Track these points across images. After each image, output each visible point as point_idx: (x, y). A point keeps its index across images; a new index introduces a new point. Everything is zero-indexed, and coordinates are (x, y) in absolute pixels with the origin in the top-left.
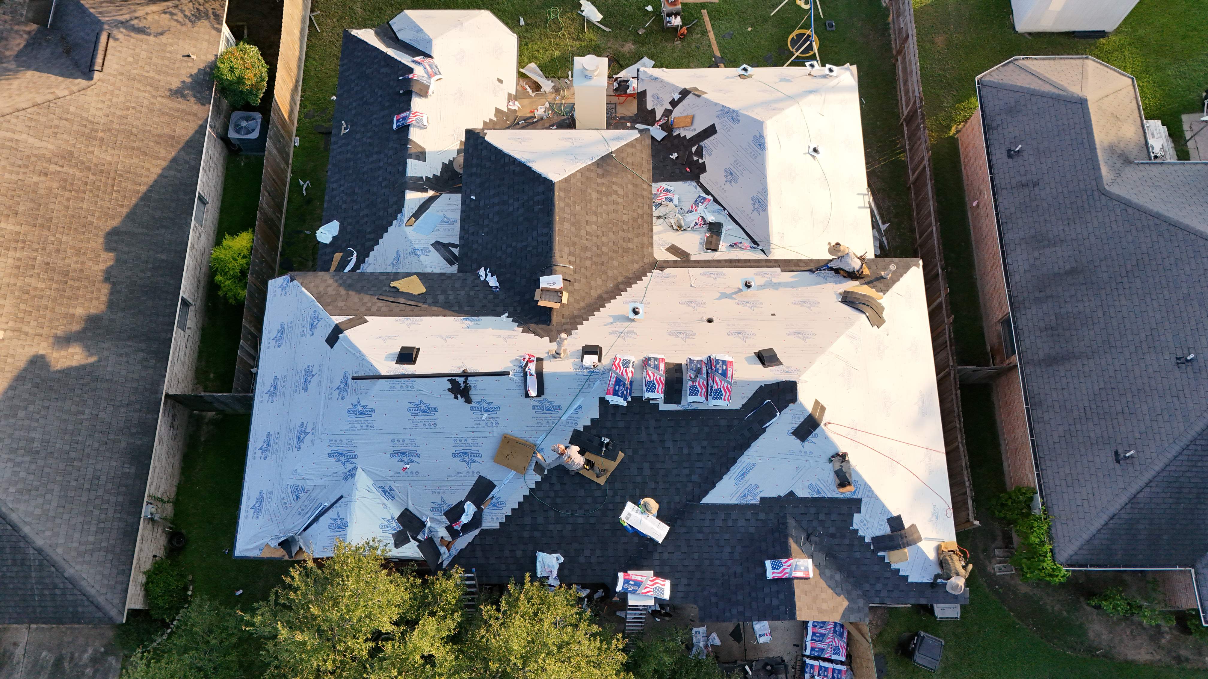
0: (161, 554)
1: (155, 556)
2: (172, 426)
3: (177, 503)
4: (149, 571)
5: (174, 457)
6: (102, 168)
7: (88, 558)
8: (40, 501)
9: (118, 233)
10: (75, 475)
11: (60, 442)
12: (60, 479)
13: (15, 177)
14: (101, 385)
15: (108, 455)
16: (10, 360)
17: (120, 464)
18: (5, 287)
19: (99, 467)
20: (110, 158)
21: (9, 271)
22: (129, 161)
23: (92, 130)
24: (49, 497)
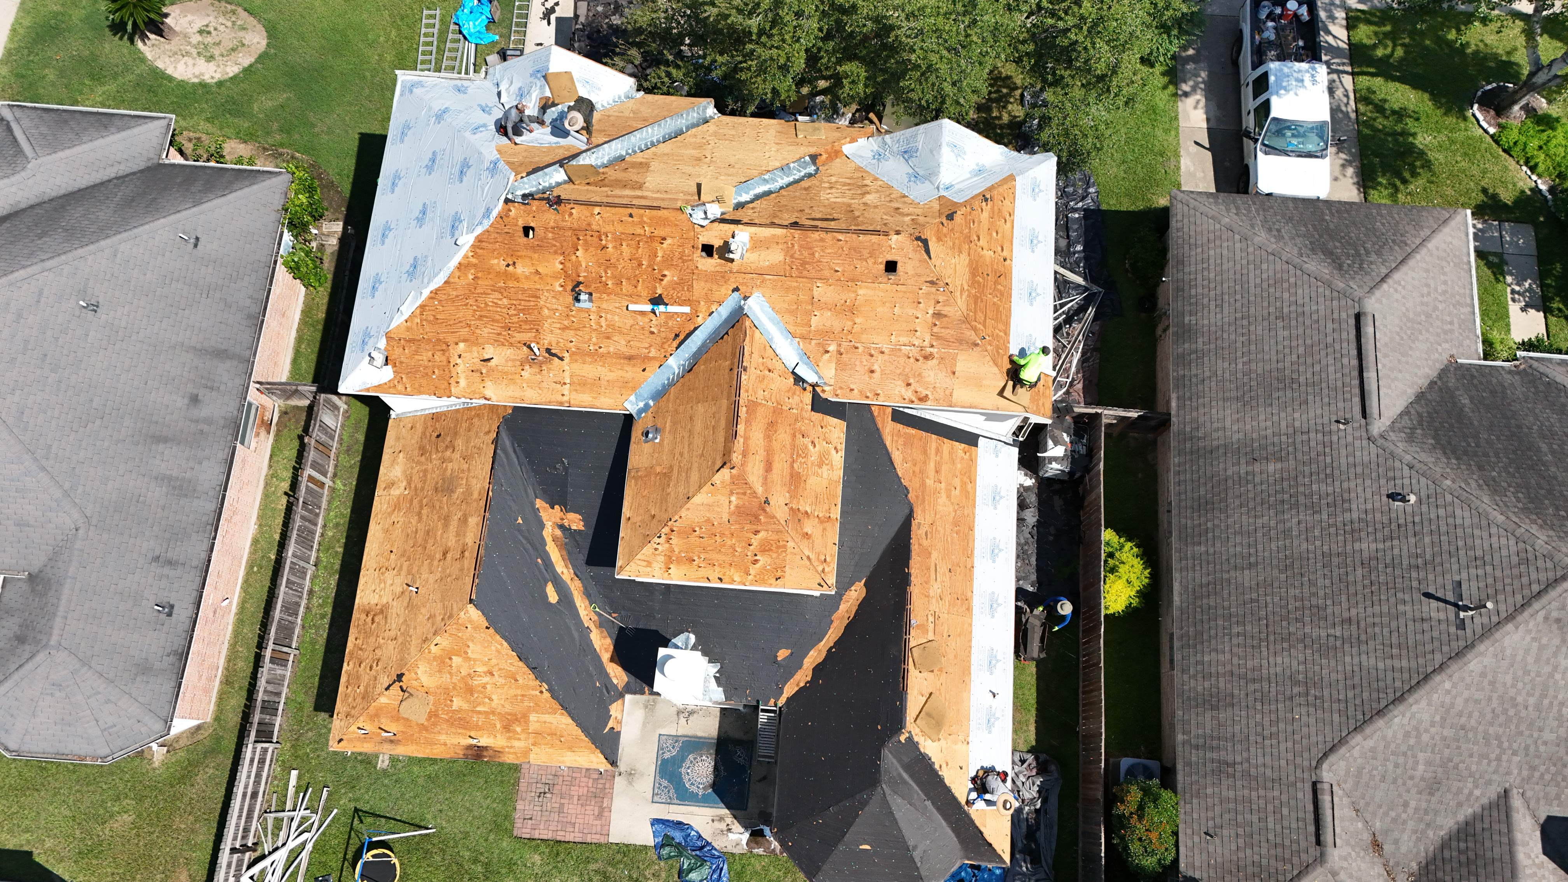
6: (1285, 645)
7: (1212, 236)
8: (1265, 276)
9: (1250, 566)
10: (1239, 304)
11: (1259, 332)
12: (1252, 298)
13: (1377, 608)
14: (1234, 394)
15: (1213, 329)
16: (1326, 400)
17: (1200, 322)
18: (1352, 476)
19: (1219, 316)
20: (1279, 660)
21: (1353, 495)
22: (1256, 662)
23: (1307, 694)
24: (1258, 281)
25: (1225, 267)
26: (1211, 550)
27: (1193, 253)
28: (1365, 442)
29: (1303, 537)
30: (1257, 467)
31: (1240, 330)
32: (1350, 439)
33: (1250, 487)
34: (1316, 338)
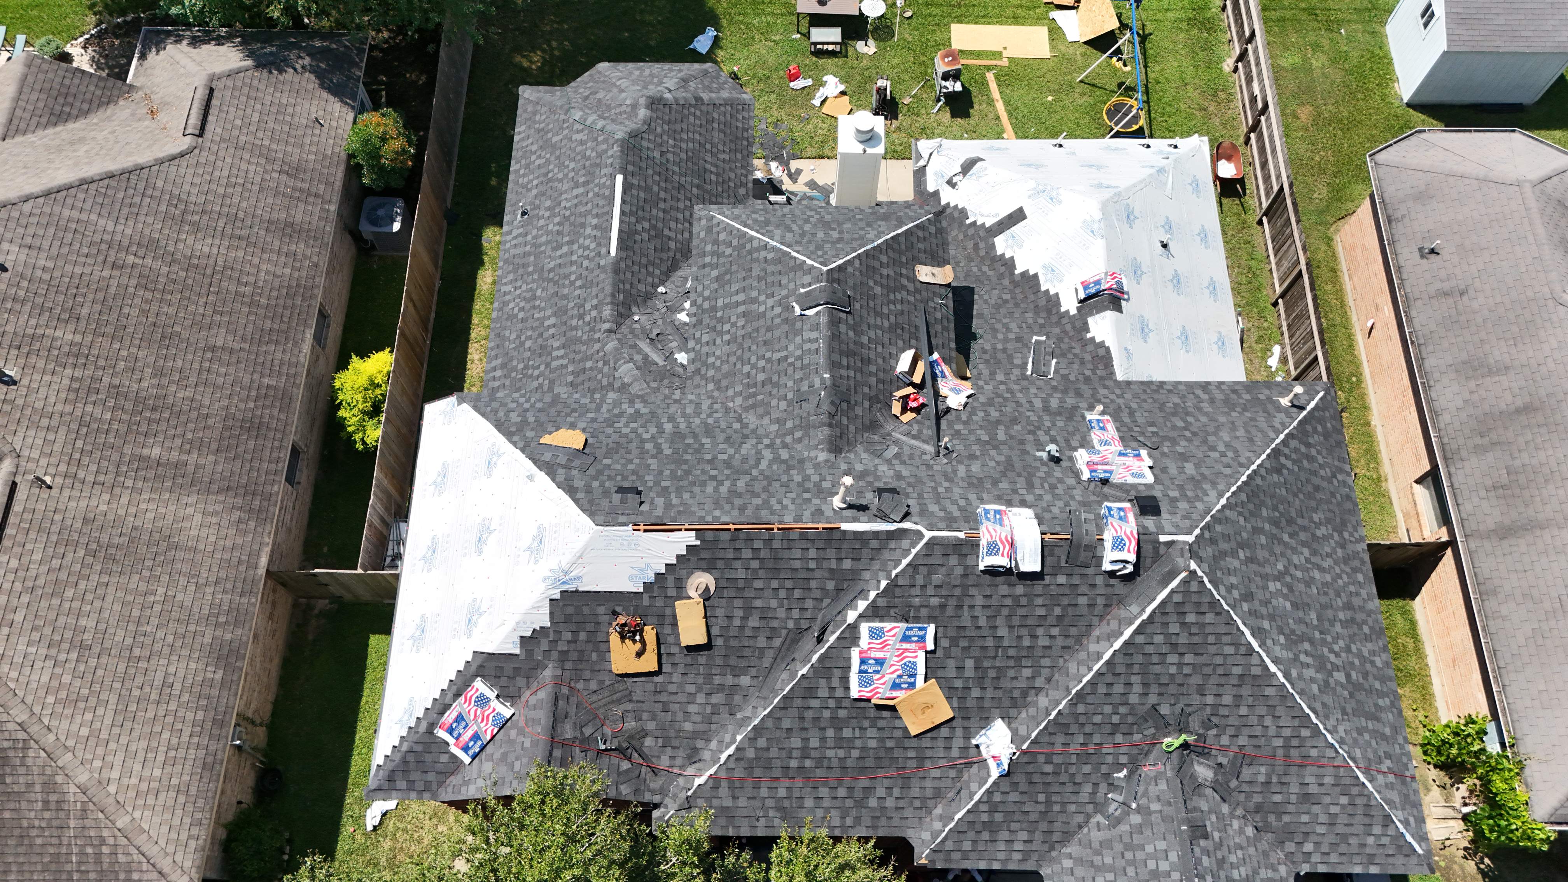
0: (248, 798)
1: (240, 803)
2: (271, 617)
3: (272, 727)
4: (230, 824)
5: (271, 661)
6: (196, 261)
7: (151, 801)
8: (89, 716)
9: (213, 349)
10: (139, 680)
11: (121, 633)
12: (117, 685)
13: (78, 270)
14: (180, 555)
15: (185, 652)
16: (58, 517)
17: (201, 666)
18: (56, 417)
19: (172, 669)
20: (206, 249)
21: (63, 395)
22: (232, 254)
23: (184, 212)
24: (100, 711)
25: (143, 744)
26: (256, 376)
27: (186, 778)
28: (25, 453)
29: (139, 364)
30: (174, 456)
31: (148, 641)
32: (44, 462)
33: (189, 436)
34: (44, 604)
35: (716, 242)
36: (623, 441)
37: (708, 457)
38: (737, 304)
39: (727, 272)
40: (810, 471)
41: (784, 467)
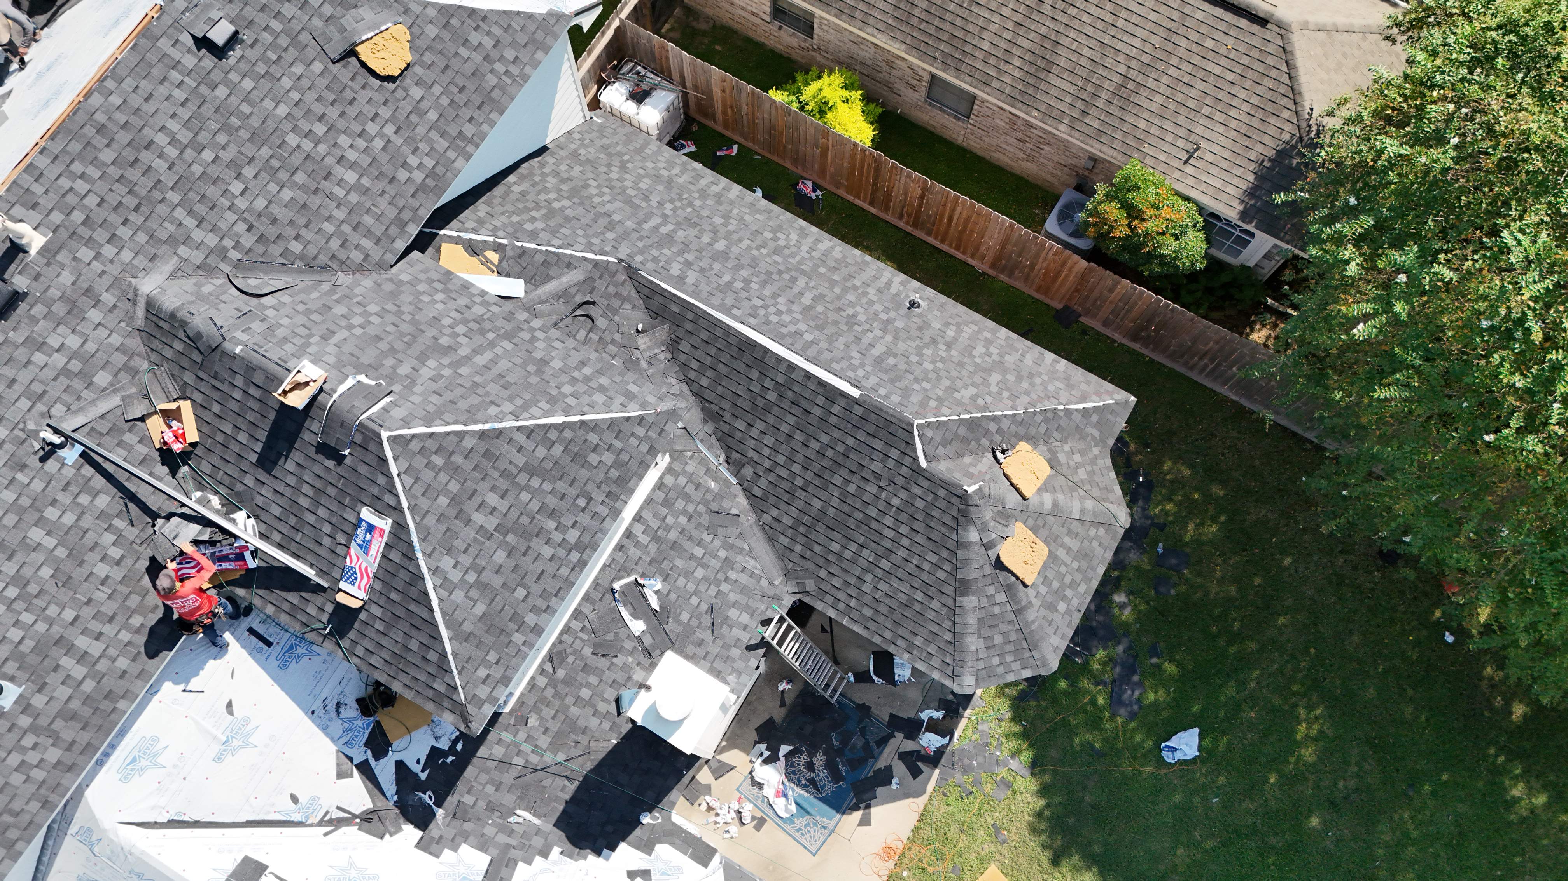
35: (602, 389)
36: (352, 111)
37: (249, 172)
38: (476, 352)
39: (539, 372)
40: (127, 255)
41: (164, 236)
